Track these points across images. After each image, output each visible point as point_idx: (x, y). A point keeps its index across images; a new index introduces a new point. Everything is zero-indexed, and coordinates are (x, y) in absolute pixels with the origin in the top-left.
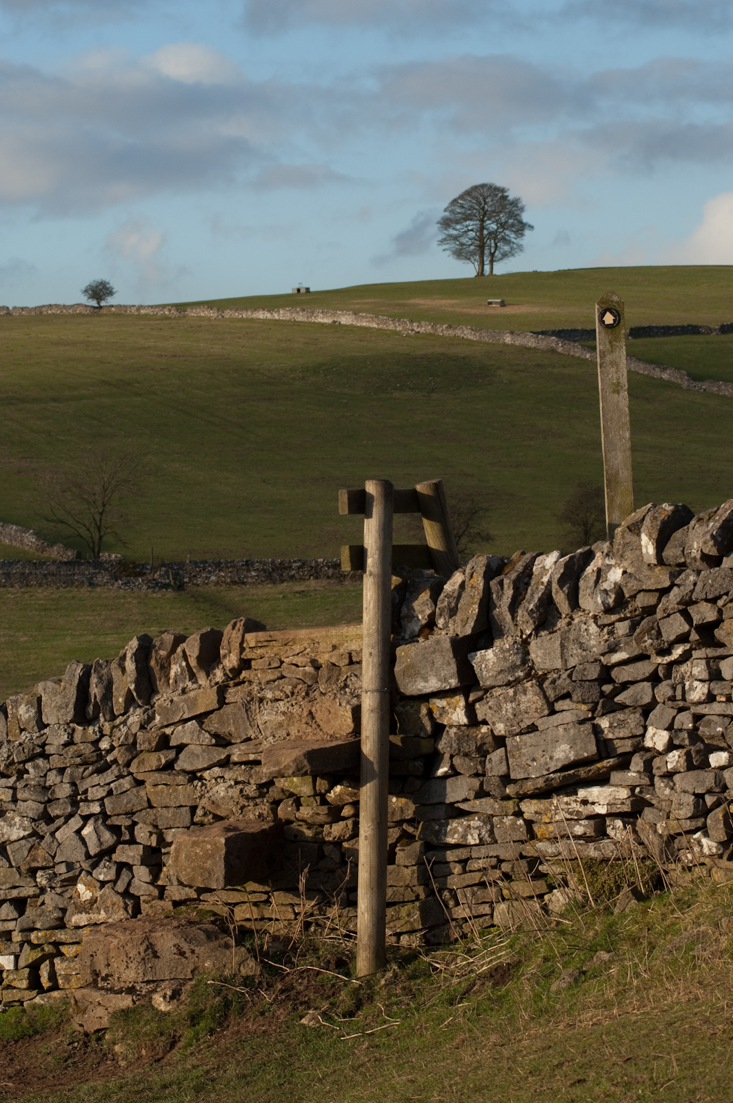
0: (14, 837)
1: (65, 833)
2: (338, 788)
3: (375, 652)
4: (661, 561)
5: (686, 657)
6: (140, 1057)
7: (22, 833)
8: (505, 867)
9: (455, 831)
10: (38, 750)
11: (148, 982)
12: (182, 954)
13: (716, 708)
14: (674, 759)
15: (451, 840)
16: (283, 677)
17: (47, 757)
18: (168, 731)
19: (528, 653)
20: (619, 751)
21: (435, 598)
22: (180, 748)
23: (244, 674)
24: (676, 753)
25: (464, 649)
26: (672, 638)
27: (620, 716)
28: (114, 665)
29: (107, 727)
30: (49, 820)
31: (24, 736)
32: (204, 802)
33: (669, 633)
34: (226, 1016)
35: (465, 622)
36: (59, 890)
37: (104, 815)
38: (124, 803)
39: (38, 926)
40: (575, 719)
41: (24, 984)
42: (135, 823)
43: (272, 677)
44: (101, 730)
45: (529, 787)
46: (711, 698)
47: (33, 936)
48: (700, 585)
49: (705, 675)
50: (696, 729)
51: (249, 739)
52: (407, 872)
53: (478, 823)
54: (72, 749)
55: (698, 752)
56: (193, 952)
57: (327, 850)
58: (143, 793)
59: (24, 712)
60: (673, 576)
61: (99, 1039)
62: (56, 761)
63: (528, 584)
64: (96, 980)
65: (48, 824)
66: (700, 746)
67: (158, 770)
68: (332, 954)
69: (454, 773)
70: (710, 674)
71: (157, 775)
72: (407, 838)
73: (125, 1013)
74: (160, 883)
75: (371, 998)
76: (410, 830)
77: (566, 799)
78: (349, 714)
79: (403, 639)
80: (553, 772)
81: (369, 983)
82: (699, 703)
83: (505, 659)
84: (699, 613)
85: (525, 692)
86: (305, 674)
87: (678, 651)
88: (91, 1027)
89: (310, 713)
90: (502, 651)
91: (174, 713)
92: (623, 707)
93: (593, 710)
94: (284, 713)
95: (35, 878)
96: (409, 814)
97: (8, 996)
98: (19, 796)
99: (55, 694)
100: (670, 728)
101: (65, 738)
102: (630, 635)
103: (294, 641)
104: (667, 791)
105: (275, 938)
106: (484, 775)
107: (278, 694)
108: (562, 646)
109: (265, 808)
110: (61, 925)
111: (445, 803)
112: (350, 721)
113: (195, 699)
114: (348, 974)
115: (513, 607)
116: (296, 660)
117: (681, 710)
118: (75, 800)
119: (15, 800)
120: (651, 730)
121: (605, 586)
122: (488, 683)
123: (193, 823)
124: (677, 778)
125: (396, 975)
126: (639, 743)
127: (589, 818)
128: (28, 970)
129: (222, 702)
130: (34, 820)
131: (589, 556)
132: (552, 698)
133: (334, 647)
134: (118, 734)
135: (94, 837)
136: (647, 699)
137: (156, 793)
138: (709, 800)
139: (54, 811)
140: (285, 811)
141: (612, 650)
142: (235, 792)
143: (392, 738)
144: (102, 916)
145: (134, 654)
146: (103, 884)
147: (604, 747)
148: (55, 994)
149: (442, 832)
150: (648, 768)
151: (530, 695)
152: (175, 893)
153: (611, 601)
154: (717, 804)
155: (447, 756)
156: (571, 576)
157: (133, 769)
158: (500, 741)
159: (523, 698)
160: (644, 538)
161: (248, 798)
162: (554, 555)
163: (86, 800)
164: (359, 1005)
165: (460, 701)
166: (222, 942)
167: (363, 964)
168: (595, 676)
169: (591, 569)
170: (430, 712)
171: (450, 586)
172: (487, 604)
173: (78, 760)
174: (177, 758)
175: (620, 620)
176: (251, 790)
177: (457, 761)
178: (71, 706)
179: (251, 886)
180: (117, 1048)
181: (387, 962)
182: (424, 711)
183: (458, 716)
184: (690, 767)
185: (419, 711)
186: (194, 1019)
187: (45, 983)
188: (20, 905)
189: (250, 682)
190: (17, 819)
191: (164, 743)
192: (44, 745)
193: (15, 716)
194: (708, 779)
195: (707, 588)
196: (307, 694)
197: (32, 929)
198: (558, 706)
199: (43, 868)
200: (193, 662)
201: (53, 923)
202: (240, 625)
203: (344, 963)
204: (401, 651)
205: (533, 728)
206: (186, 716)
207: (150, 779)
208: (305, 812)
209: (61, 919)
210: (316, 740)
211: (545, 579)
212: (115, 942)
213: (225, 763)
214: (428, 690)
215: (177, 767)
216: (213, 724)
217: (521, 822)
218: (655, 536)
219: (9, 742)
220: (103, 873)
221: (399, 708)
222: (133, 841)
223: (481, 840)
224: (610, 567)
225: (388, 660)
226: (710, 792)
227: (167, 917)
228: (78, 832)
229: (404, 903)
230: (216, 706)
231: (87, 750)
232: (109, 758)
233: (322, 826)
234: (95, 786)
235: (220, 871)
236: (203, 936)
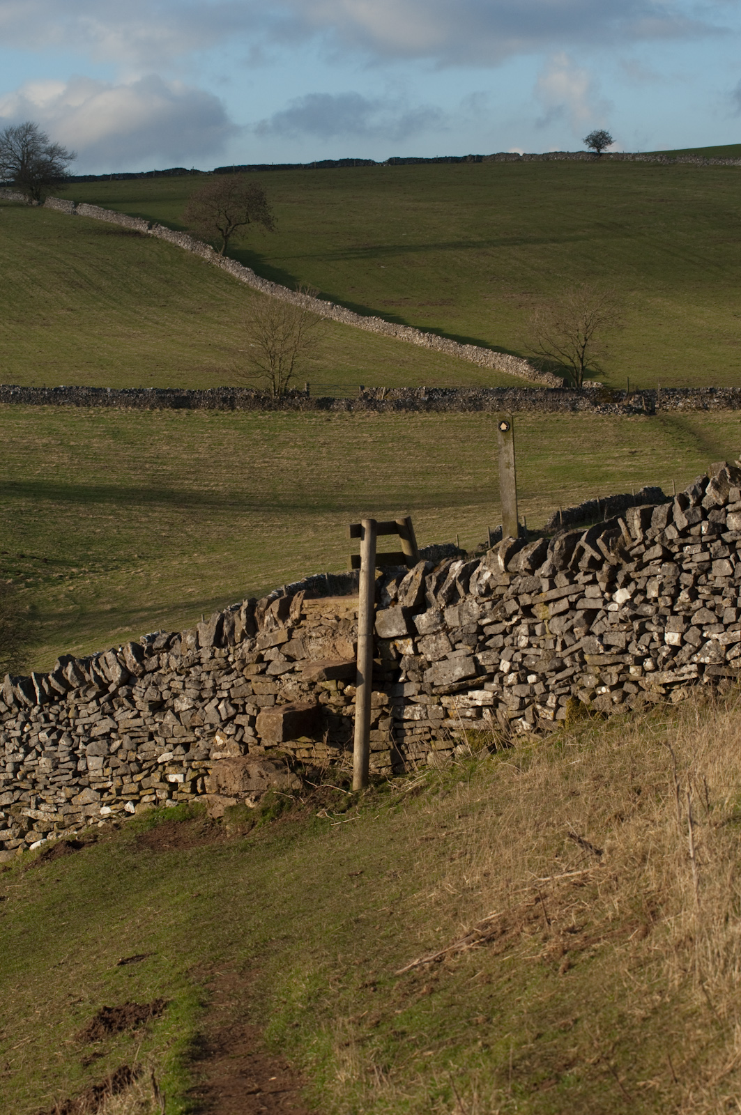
0: (183, 709)
1: (210, 708)
2: (349, 687)
3: (365, 614)
4: (507, 570)
5: (518, 623)
6: (237, 832)
7: (188, 707)
8: (433, 733)
9: (408, 712)
10: (197, 661)
11: (245, 791)
12: (262, 776)
13: (531, 651)
14: (511, 678)
15: (406, 717)
16: (321, 625)
17: (201, 665)
18: (263, 652)
19: (443, 617)
20: (488, 672)
21: (398, 585)
22: (269, 662)
23: (302, 622)
24: (513, 674)
25: (409, 614)
26: (511, 612)
27: (487, 653)
28: (236, 615)
29: (232, 650)
30: (201, 699)
31: (189, 653)
32: (281, 691)
33: (510, 610)
34: (281, 811)
35: (410, 599)
36: (207, 739)
37: (230, 698)
38: (240, 692)
39: (196, 758)
40: (465, 654)
41: (189, 790)
42: (246, 703)
43: (316, 625)
44: (229, 651)
45: (442, 690)
46: (530, 645)
47: (193, 764)
48: (522, 585)
49: (527, 633)
50: (523, 661)
51: (304, 658)
52: (384, 734)
53: (420, 708)
54: (214, 660)
55: (522, 674)
56: (267, 775)
57: (344, 720)
58: (250, 686)
59: (189, 640)
60: (511, 579)
61: (220, 822)
62: (206, 668)
63: (445, 578)
64: (220, 789)
65: (201, 702)
66: (524, 671)
67: (257, 674)
68: (341, 777)
69: (408, 680)
70: (529, 632)
71: (256, 677)
72: (384, 715)
73: (231, 808)
74: (258, 736)
75: (356, 803)
76: (387, 710)
77: (462, 697)
78: (352, 647)
79: (382, 606)
80: (455, 682)
81: (357, 795)
82: (524, 648)
83: (431, 620)
84: (523, 599)
85: (440, 638)
86: (332, 624)
87: (515, 619)
88: (216, 816)
89: (334, 645)
90: (430, 615)
91: (266, 643)
92: (489, 648)
93: (474, 649)
94: (321, 645)
95: (194, 731)
96: (386, 702)
97: (180, 797)
98: (186, 686)
99: (205, 630)
100: (511, 661)
101: (210, 655)
102: (491, 609)
103: (327, 605)
104: (509, 695)
105: (315, 768)
106: (422, 682)
107: (319, 635)
108: (459, 614)
109: (312, 697)
110: (207, 758)
111: (402, 697)
112: (352, 651)
113: (277, 635)
114: (347, 790)
115: (436, 592)
116: (329, 616)
117: (517, 651)
118: (215, 689)
119: (184, 688)
120: (503, 661)
121: (481, 582)
122: (423, 632)
123: (276, 704)
124: (513, 688)
125: (372, 790)
126: (498, 668)
127: (473, 707)
128: (190, 783)
129: (290, 637)
130: (194, 700)
131: (477, 564)
132: (453, 643)
133: (347, 610)
134: (237, 653)
135: (224, 709)
136: (501, 645)
137: (257, 687)
138: (527, 701)
139: (205, 696)
140: (322, 698)
141: (483, 617)
142: (296, 687)
143: (375, 660)
144: (228, 754)
145: (246, 610)
146: (229, 736)
147: (480, 670)
148: (205, 796)
149: (401, 713)
150: (501, 681)
151: (443, 639)
152: (266, 742)
153: (483, 590)
154: (530, 703)
155: (404, 671)
156: (466, 574)
157: (244, 673)
158: (430, 664)
159: (439, 642)
160: (499, 557)
161: (303, 691)
162: (460, 562)
163: (220, 689)
164: (350, 806)
165: (410, 641)
166: (284, 770)
167: (356, 784)
168: (474, 631)
169: (476, 571)
170: (395, 647)
171: (406, 579)
172: (423, 589)
173: (217, 667)
174: (267, 668)
175: (487, 601)
176: (305, 686)
177: (409, 674)
178: (212, 637)
179: (304, 739)
180: (227, 827)
181: (369, 783)
182: (392, 646)
183: (409, 650)
184: (519, 682)
185: (389, 646)
186: (264, 812)
187: (199, 790)
188: (186, 746)
189: (305, 627)
190: (185, 699)
191: (260, 659)
192: (199, 658)
193: (185, 641)
194: (527, 689)
195: (526, 586)
196: (333, 635)
197: (193, 760)
198: (457, 646)
199: (199, 726)
200: (276, 616)
201: (204, 757)
202: (302, 595)
203: (346, 784)
204: (379, 614)
205: (445, 658)
206: (272, 645)
207: (253, 679)
208: (333, 699)
209: (207, 755)
210: (336, 661)
211: (453, 577)
212: (228, 769)
213: (292, 671)
214: (392, 636)
215: (267, 673)
216: (286, 649)
217: (441, 708)
218: (504, 556)
219: (182, 656)
220: (229, 730)
221: (379, 644)
222: (244, 713)
223: (421, 718)
224: (485, 571)
225: (372, 618)
226: (528, 696)
227: (260, 755)
228: (216, 707)
229: (382, 751)
230: (287, 640)
231: (222, 661)
232: (233, 667)
233: (342, 707)
234: (225, 681)
235: (280, 732)
236: (273, 767)
